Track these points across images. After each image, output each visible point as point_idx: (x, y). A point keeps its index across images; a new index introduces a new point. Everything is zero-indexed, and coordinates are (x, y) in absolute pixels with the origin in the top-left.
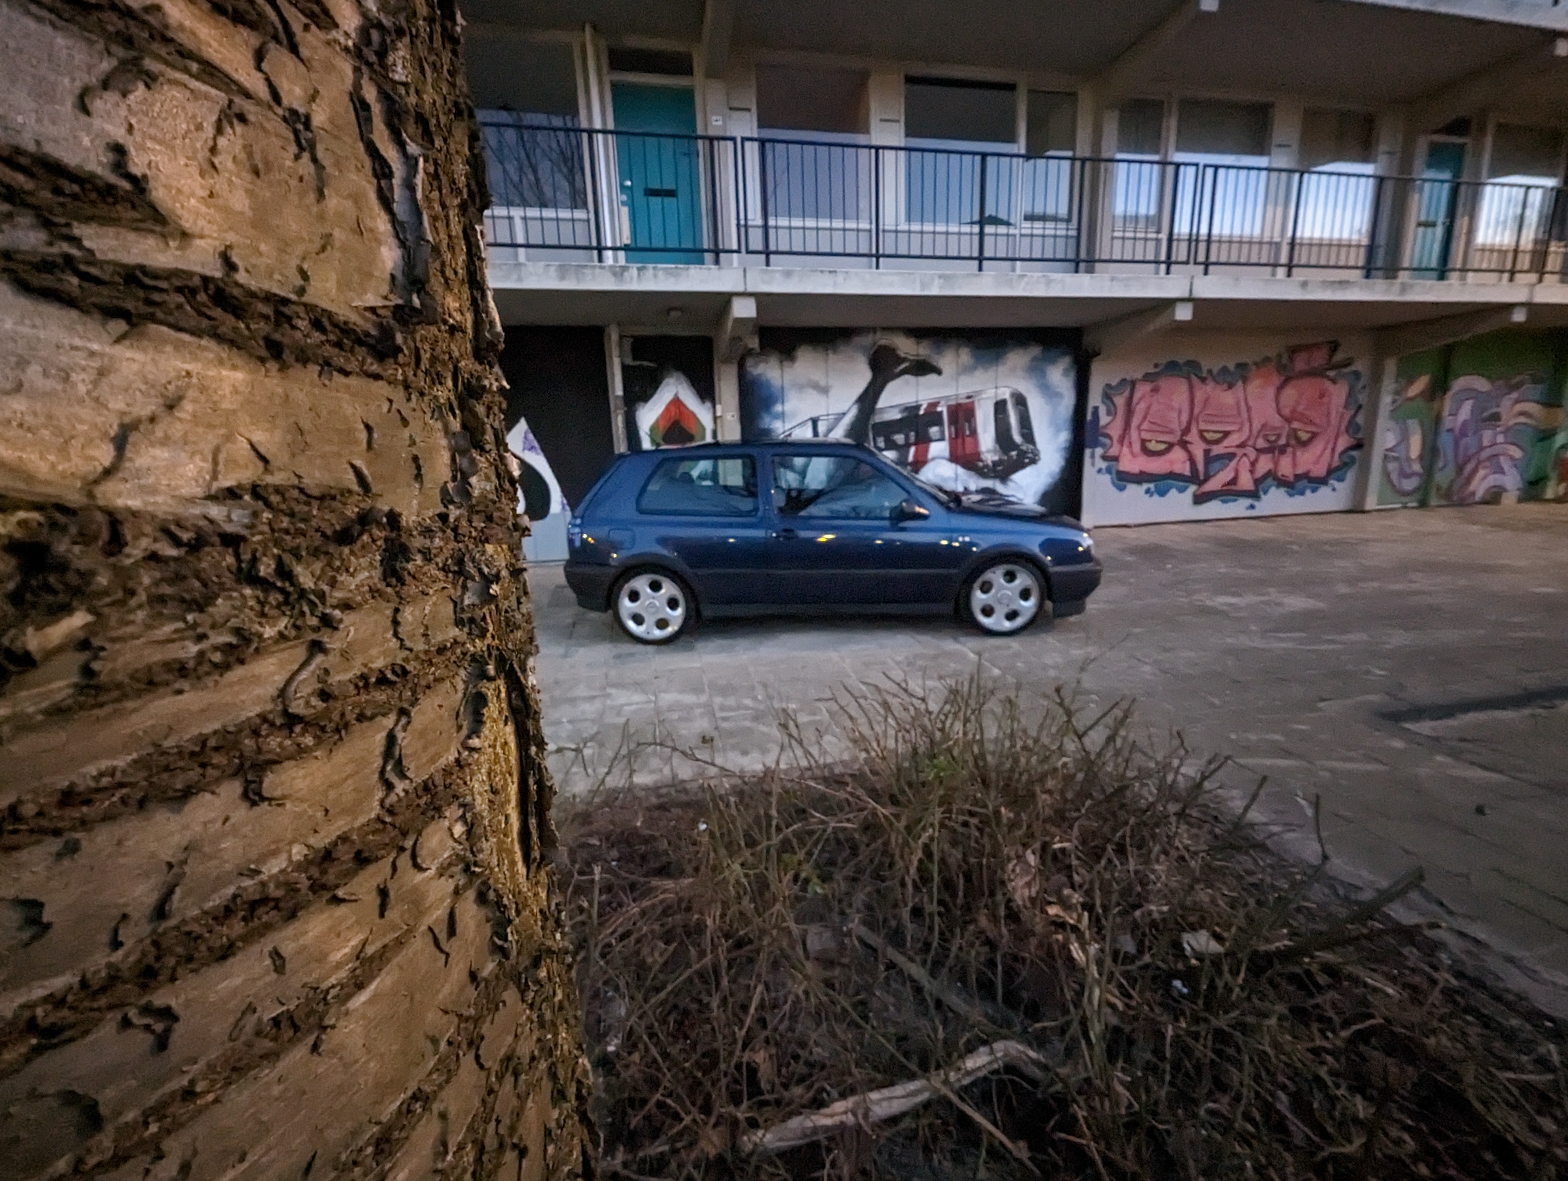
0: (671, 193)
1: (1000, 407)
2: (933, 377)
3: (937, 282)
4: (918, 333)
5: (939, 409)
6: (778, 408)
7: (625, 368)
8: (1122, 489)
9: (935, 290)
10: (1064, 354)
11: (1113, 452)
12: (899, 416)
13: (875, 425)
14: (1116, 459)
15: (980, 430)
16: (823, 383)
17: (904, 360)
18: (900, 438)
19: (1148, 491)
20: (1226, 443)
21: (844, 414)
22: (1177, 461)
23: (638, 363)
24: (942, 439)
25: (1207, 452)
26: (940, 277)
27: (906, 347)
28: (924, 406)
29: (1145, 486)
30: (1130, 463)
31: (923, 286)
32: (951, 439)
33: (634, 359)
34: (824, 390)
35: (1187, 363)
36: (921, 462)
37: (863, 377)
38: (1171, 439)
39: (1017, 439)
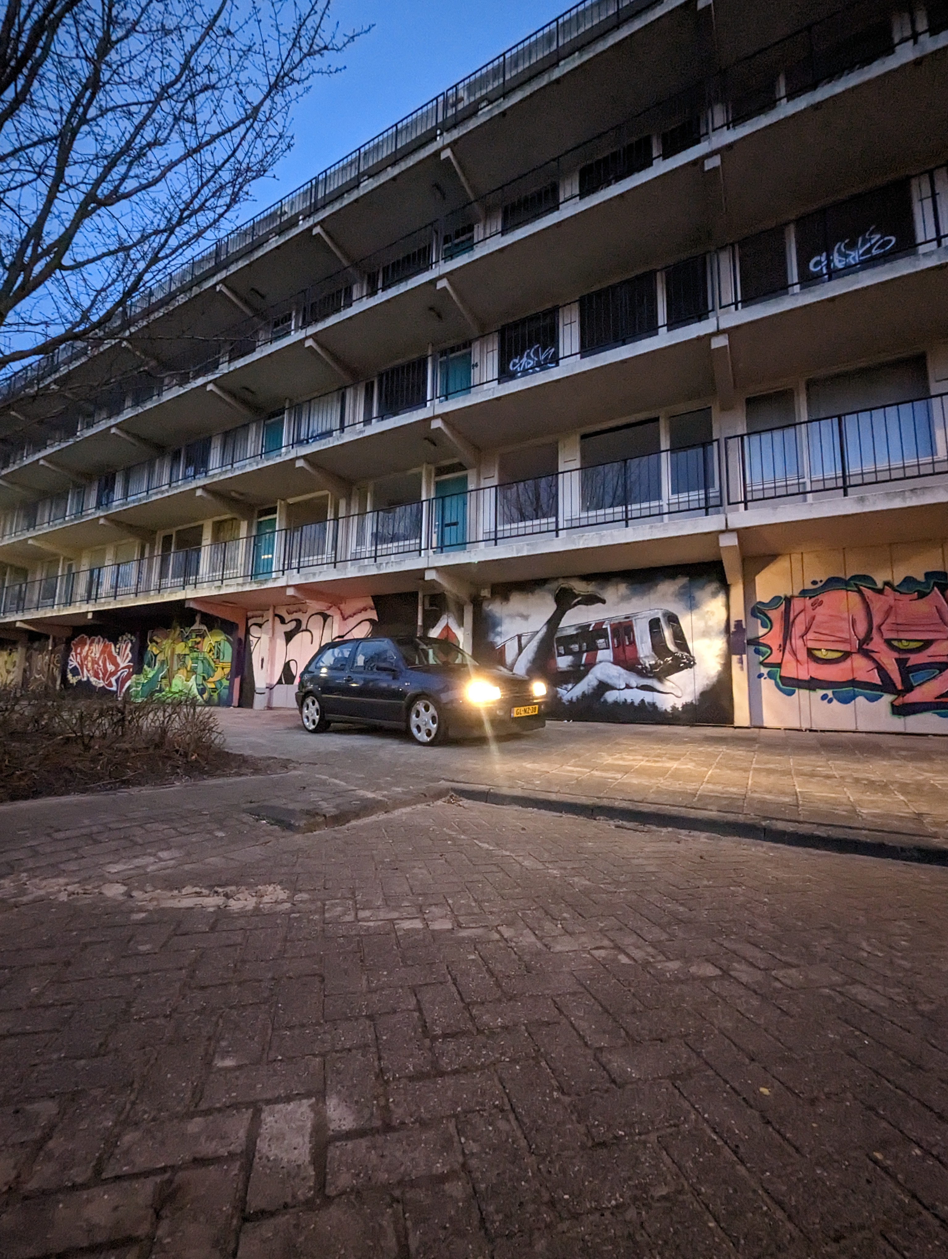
0: (455, 524)
1: (654, 624)
2: (599, 605)
4: (587, 578)
6: (499, 629)
7: (424, 611)
8: (790, 694)
10: (710, 581)
11: (774, 659)
12: (575, 633)
13: (559, 639)
14: (779, 665)
15: (638, 640)
16: (525, 613)
17: (579, 595)
18: (575, 647)
19: (824, 697)
20: (930, 652)
21: (538, 632)
22: (860, 669)
23: (431, 608)
24: (608, 648)
25: (901, 661)
26: (528, 545)
28: (593, 625)
29: (821, 692)
31: (518, 551)
32: (613, 648)
34: (526, 617)
35: (854, 578)
36: (591, 664)
37: (550, 608)
38: (846, 647)
39: (671, 647)
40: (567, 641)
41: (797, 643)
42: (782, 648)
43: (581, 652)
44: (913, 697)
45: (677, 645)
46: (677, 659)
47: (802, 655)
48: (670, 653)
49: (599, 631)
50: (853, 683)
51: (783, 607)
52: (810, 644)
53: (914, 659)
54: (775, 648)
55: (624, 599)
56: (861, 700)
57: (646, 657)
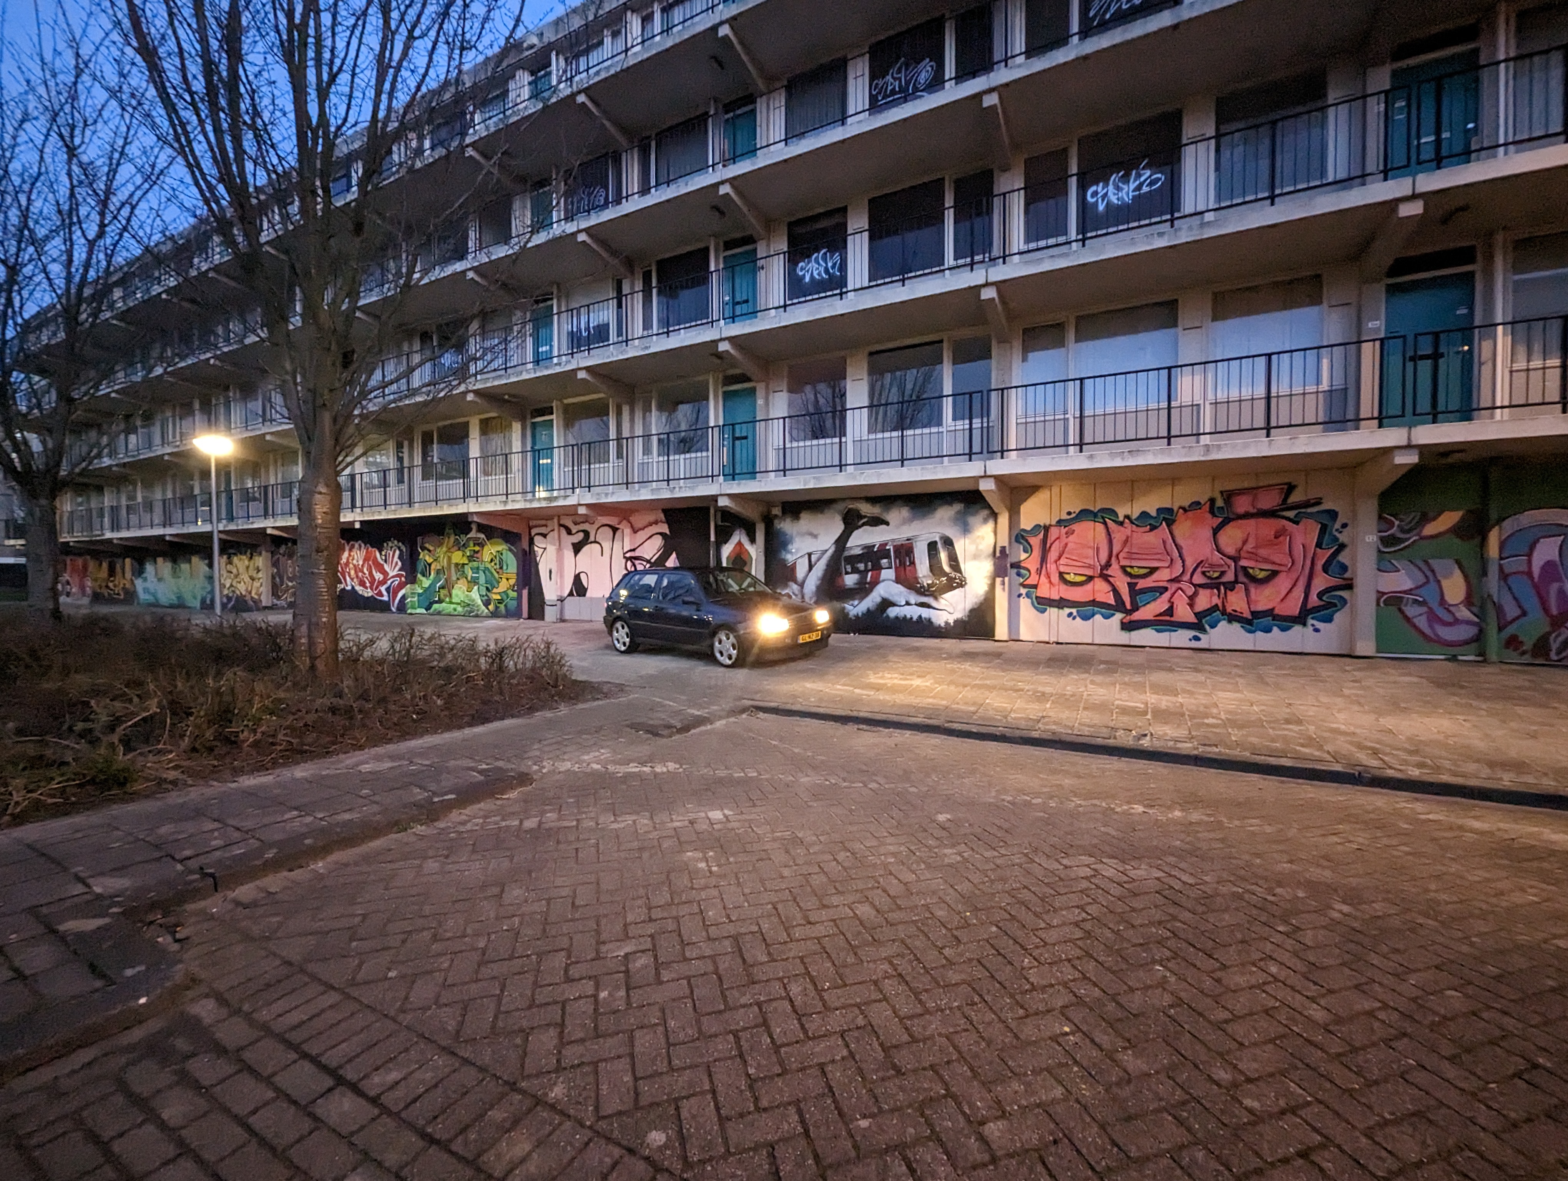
0: (746, 438)
1: (932, 547)
2: (884, 527)
4: (873, 500)
5: (888, 547)
6: (790, 547)
7: (716, 526)
8: (1043, 611)
11: (1032, 581)
12: (861, 552)
13: (846, 558)
14: (1035, 587)
15: (917, 561)
16: (815, 532)
17: (865, 517)
18: (861, 566)
19: (1070, 615)
20: (1155, 576)
21: (827, 551)
24: (890, 568)
25: (1131, 586)
27: (866, 509)
28: (877, 546)
29: (1067, 611)
30: (1044, 591)
32: (896, 567)
33: (722, 524)
35: (1103, 510)
36: (875, 582)
37: (839, 528)
38: (1090, 572)
39: (947, 568)
40: (853, 560)
41: (1052, 567)
42: (1039, 572)
43: (866, 571)
44: (1137, 616)
45: (951, 566)
46: (951, 580)
47: (1055, 578)
48: (946, 574)
49: (883, 552)
50: (1093, 603)
51: (1041, 535)
53: (1142, 584)
54: (1033, 571)
55: (905, 522)
56: (1098, 617)
57: (924, 576)
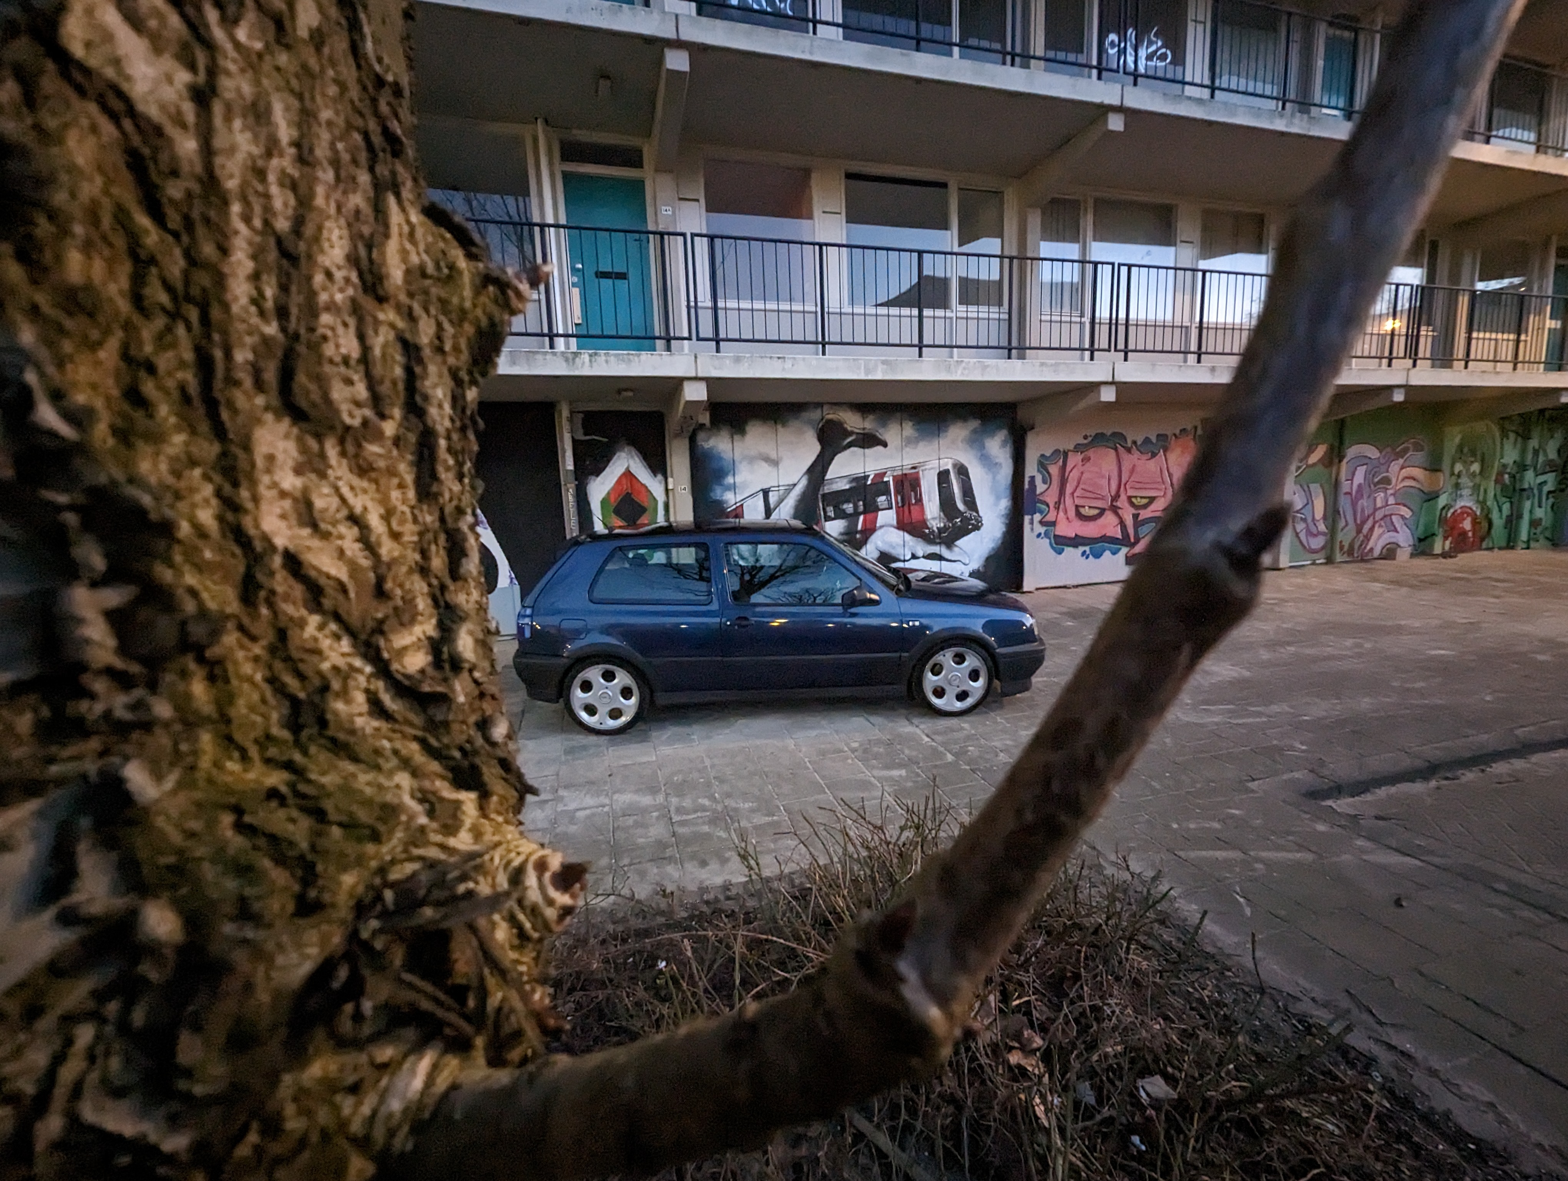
0: (622, 276)
1: (943, 476)
2: (880, 448)
3: (880, 367)
4: (863, 408)
5: (885, 479)
6: (730, 480)
7: (575, 442)
8: (1060, 552)
9: (879, 375)
10: (1000, 428)
11: (1051, 517)
12: (847, 487)
13: (824, 495)
14: (1053, 524)
15: (925, 498)
16: (773, 455)
17: (851, 433)
18: (849, 508)
19: (1084, 553)
20: (1153, 507)
21: (795, 485)
22: (1109, 525)
23: (588, 438)
24: (891, 508)
25: (1135, 517)
26: (884, 362)
27: (853, 422)
28: (871, 477)
29: (1081, 549)
30: (1065, 529)
31: (868, 371)
32: (897, 507)
33: (586, 434)
34: (775, 463)
36: (870, 530)
38: (1099, 504)
39: (961, 506)
40: (837, 499)
41: (1068, 501)
42: (1057, 506)
43: (856, 514)
44: (1138, 548)
45: (965, 503)
46: (966, 520)
48: (961, 513)
49: (880, 486)
50: (1105, 539)
51: (1061, 463)
52: (1078, 502)
53: (1143, 514)
54: (1052, 505)
55: (909, 442)
56: (1107, 553)
57: (934, 519)
